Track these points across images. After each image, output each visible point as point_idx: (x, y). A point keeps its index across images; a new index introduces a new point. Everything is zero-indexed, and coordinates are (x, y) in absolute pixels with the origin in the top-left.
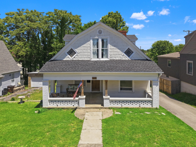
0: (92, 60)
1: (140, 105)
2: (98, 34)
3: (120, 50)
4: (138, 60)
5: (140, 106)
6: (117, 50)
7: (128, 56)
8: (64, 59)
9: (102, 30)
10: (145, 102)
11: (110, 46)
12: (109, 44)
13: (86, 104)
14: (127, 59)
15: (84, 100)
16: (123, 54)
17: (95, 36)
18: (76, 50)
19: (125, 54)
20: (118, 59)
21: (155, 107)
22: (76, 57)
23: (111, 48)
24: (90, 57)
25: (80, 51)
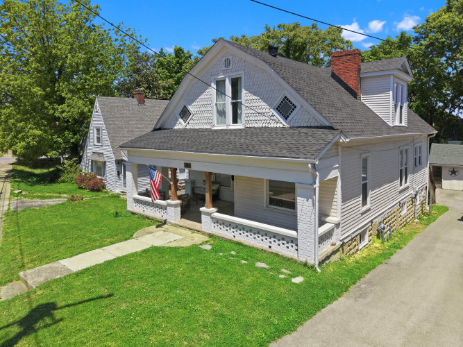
0: (215, 128)
1: (270, 245)
2: (224, 68)
3: (266, 102)
4: (307, 127)
5: (270, 247)
6: (259, 104)
7: (284, 117)
8: (175, 128)
9: (230, 58)
10: (283, 239)
11: (245, 95)
12: (243, 90)
13: (182, 216)
14: (281, 126)
15: (179, 208)
16: (273, 112)
17: (218, 75)
18: (190, 108)
19: (275, 114)
20: (261, 125)
21: (304, 260)
22: (191, 122)
23: (248, 98)
24: (211, 121)
25: (196, 110)
